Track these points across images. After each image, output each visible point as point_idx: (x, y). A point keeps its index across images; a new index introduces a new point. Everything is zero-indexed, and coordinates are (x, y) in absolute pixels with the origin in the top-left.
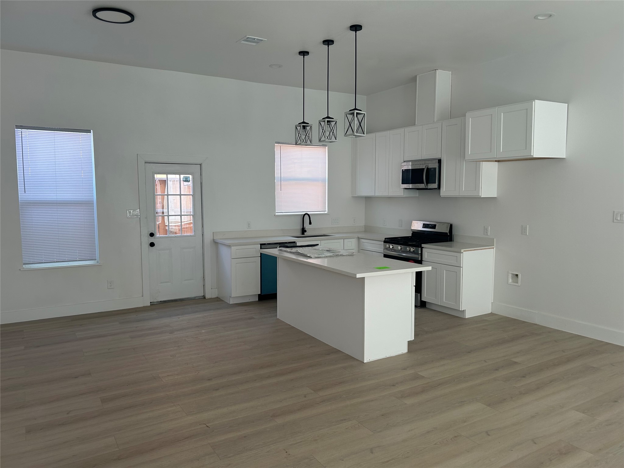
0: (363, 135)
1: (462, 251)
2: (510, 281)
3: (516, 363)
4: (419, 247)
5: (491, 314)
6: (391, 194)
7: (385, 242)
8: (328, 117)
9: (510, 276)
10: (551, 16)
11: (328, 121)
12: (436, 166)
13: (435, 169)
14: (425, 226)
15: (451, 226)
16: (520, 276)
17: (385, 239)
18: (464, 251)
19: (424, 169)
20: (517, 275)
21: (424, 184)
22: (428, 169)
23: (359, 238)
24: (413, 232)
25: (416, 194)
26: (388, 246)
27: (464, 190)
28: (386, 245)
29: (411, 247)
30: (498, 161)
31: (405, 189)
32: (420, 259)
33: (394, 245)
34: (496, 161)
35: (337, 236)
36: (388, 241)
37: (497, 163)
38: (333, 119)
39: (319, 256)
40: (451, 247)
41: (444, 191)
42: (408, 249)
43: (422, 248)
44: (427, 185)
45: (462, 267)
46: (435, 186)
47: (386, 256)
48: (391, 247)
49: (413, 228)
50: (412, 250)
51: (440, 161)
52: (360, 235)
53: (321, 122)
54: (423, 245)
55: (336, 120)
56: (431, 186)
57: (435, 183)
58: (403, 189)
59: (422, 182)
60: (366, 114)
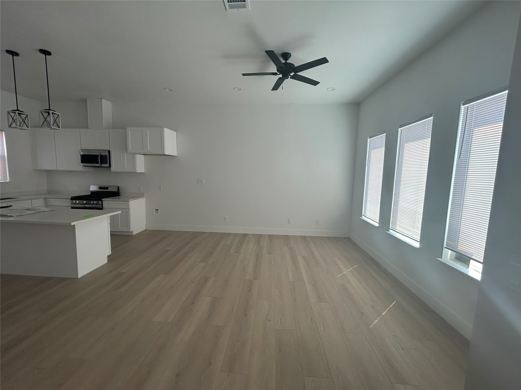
0: (59, 129)
1: (129, 200)
2: (154, 212)
3: (168, 250)
4: (100, 201)
5: (146, 230)
6: (71, 169)
7: (71, 199)
8: (18, 110)
9: (154, 210)
10: (171, 90)
11: (19, 113)
12: (107, 154)
13: (106, 156)
14: (100, 188)
15: (118, 187)
16: (159, 210)
17: (72, 197)
18: (131, 200)
19: (98, 155)
20: (157, 209)
21: (99, 164)
22: (101, 156)
23: (45, 198)
24: (91, 192)
25: (92, 169)
26: (74, 201)
27: (127, 168)
28: (73, 202)
29: (93, 201)
30: (144, 155)
31: (83, 167)
32: (101, 207)
33: (80, 201)
34: (143, 154)
35: (24, 198)
36: (73, 198)
37: (143, 155)
38: (24, 112)
39: (22, 214)
40: (119, 199)
41: (113, 168)
42: (92, 202)
43: (102, 201)
44: (101, 165)
45: (130, 209)
46: (108, 165)
47: (72, 208)
48: (78, 202)
49: (91, 190)
50: (95, 202)
51: (109, 152)
52: (46, 196)
53: (10, 112)
54: (103, 199)
55: (27, 114)
56: (103, 165)
57: (107, 163)
58: (82, 167)
59: (98, 163)
60: (60, 115)
